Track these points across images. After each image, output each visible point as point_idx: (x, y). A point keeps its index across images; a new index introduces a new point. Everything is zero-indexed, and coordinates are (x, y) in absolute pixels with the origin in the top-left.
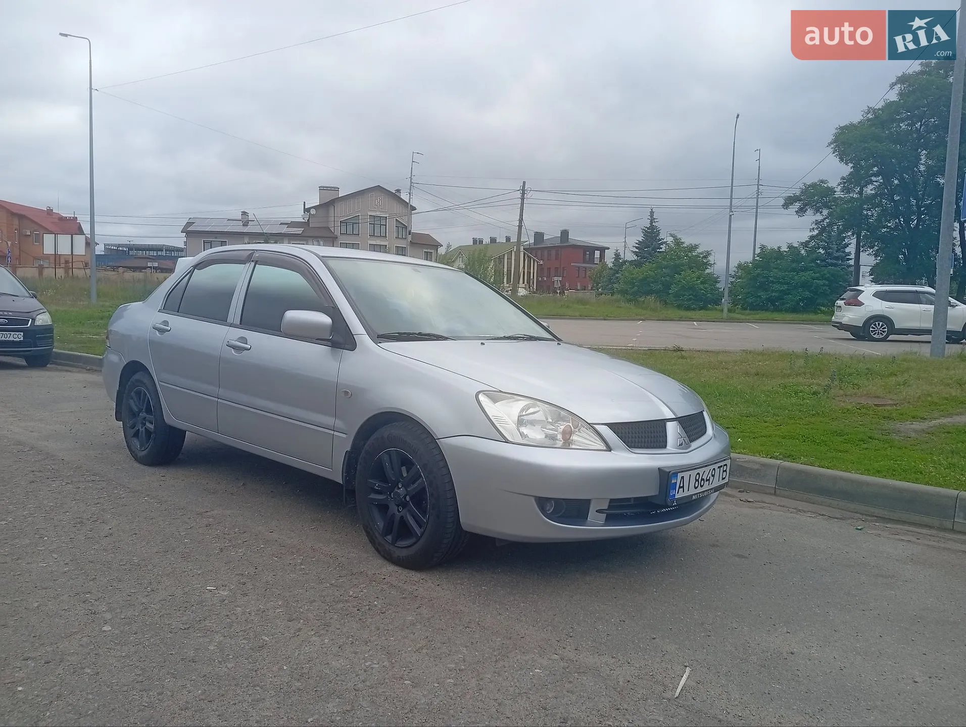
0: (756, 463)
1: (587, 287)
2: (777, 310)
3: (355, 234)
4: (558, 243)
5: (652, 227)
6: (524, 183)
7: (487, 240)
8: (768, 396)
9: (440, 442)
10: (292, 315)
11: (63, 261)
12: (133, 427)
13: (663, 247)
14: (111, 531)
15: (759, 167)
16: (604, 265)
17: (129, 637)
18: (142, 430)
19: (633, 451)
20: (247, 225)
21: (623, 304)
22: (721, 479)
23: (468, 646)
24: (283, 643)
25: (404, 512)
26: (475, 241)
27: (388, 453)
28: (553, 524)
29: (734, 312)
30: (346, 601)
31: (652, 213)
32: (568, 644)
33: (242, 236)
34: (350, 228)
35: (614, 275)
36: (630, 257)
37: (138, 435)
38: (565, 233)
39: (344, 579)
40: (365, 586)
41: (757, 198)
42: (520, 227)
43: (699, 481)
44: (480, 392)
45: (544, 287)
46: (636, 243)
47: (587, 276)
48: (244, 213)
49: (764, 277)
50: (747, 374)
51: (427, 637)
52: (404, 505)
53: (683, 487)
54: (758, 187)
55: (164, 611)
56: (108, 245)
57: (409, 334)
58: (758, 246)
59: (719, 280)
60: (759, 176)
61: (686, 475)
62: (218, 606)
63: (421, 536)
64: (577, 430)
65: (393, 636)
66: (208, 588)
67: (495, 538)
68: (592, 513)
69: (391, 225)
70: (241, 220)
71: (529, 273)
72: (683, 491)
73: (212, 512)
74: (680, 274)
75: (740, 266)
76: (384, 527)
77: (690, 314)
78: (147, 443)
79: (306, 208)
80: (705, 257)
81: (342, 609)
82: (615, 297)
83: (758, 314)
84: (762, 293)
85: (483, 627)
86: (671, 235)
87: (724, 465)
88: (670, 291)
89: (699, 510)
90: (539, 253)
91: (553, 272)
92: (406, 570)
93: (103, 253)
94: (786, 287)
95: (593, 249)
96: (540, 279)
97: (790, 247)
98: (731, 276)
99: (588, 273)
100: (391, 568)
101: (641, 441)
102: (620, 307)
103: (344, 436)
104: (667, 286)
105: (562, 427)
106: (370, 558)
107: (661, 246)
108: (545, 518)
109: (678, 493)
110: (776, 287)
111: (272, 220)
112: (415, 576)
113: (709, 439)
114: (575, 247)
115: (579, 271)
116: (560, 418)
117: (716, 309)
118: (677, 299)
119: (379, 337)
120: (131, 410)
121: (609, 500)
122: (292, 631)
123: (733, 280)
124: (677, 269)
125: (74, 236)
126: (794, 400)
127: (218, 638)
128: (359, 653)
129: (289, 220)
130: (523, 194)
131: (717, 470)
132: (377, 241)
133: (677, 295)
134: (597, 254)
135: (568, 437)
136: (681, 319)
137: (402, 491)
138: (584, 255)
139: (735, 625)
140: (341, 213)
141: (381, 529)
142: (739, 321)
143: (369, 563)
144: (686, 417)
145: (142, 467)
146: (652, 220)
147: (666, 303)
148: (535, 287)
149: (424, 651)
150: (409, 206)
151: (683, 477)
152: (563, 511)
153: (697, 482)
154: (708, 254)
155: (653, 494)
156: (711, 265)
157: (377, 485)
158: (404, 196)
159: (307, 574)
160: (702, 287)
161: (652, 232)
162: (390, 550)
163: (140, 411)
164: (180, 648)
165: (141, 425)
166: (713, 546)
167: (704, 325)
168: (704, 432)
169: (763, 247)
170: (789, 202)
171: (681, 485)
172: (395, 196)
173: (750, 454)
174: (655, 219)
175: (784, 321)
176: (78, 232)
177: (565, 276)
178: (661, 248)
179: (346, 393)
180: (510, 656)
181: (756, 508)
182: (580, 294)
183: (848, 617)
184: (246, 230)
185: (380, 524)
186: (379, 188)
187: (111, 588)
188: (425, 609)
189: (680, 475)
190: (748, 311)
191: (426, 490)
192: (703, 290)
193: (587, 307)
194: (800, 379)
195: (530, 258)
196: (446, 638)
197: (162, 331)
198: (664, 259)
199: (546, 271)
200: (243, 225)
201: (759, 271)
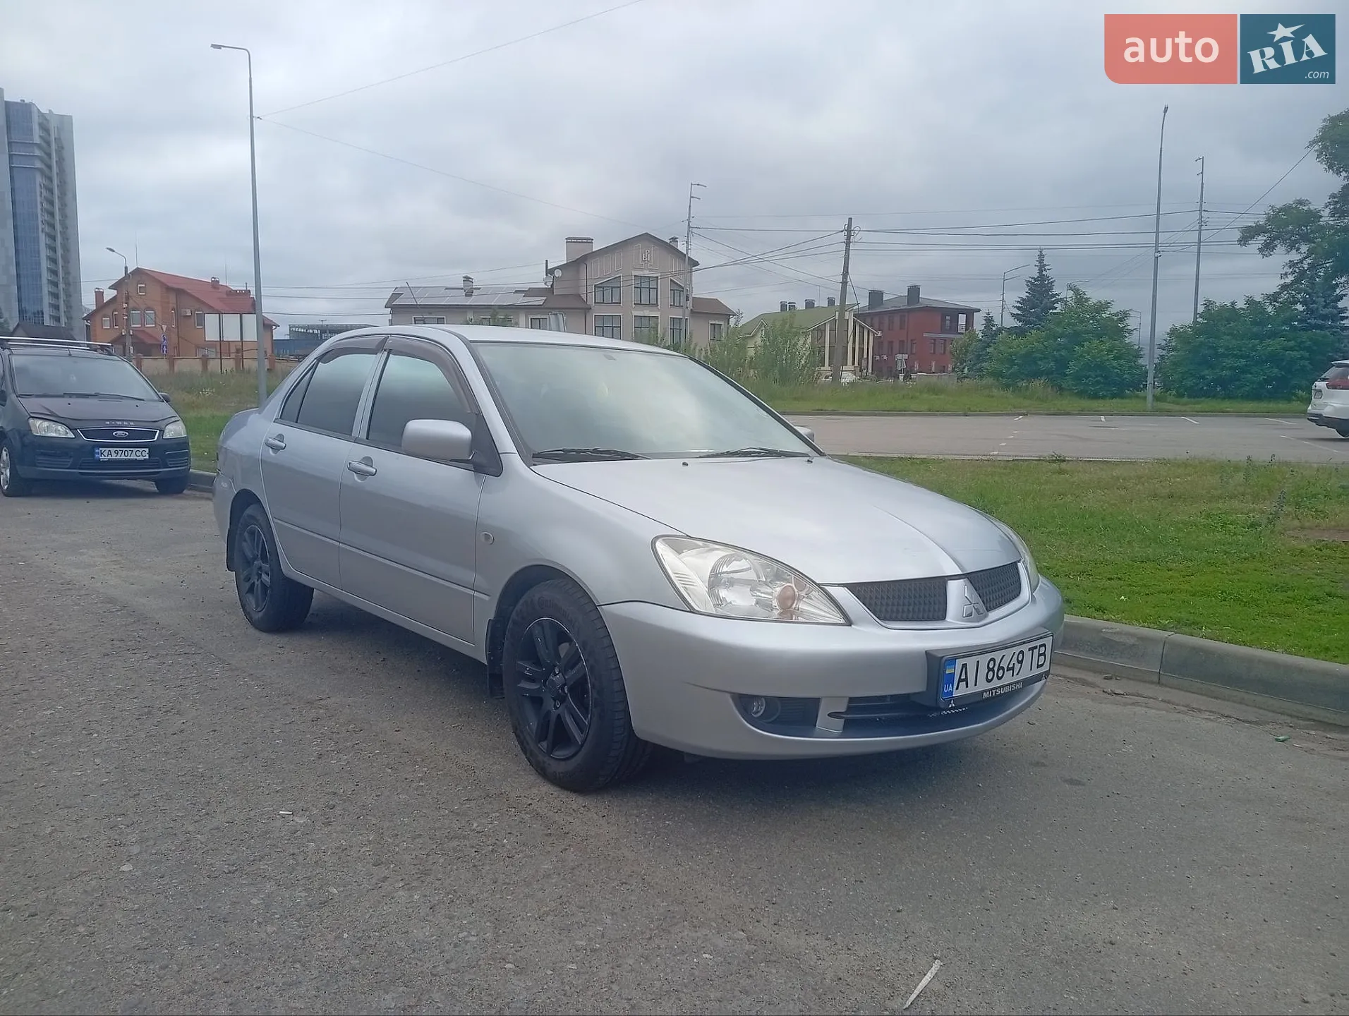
0: (1133, 635)
1: (946, 367)
2: (1230, 397)
3: (614, 303)
4: (903, 305)
5: (1042, 277)
6: (850, 219)
7: (801, 306)
8: (1180, 530)
9: (602, 609)
10: (417, 426)
11: (233, 349)
12: (248, 579)
13: (1059, 306)
14: (183, 726)
15: (1202, 183)
16: (972, 335)
17: (152, 882)
18: (258, 583)
19: (888, 626)
20: (471, 295)
21: (995, 392)
22: (1035, 665)
23: (616, 914)
24: (354, 899)
25: (561, 709)
26: (783, 306)
27: (540, 624)
28: (761, 734)
29: (1165, 401)
30: (464, 837)
31: (1041, 257)
32: (766, 915)
33: (464, 310)
34: (608, 293)
35: (984, 348)
36: (1010, 322)
37: (253, 590)
38: (914, 291)
39: (472, 804)
40: (498, 815)
41: (1200, 230)
42: (844, 283)
43: (994, 670)
44: (657, 538)
45: (884, 369)
46: (1018, 302)
47: (947, 352)
48: (467, 279)
49: (1210, 348)
50: (1155, 496)
51: (561, 897)
52: (563, 699)
53: (966, 680)
54: (1201, 214)
55: (211, 845)
56: (294, 326)
57: (579, 451)
58: (1201, 301)
59: (1142, 353)
60: (1202, 197)
61: (971, 662)
62: (286, 840)
63: (582, 745)
64: (803, 594)
65: (513, 893)
66: (281, 812)
67: (683, 752)
68: (822, 720)
69: (664, 288)
70: (462, 289)
71: (861, 350)
72: (967, 687)
73: (329, 700)
74: (1083, 346)
75: (1173, 332)
76: (537, 728)
77: (1095, 404)
78: (263, 602)
79: (549, 268)
80: (1121, 320)
81: (454, 849)
82: (984, 381)
83: (1199, 403)
84: (1206, 372)
85: (649, 883)
86: (1070, 288)
87: (1041, 646)
88: (1067, 372)
89: (1004, 712)
90: (876, 320)
91: (896, 346)
92: (566, 792)
93: (287, 338)
94: (1243, 361)
95: (954, 312)
96: (878, 358)
97: (1250, 302)
98: (1160, 347)
99: (949, 347)
100: (546, 788)
101: (908, 610)
102: (993, 397)
103: (486, 598)
104: (1062, 364)
105: (778, 589)
106: (521, 773)
107: (1056, 305)
108: (746, 723)
109: (957, 689)
110: (1229, 362)
111: (503, 288)
112: (575, 801)
113: (1024, 604)
114: (929, 310)
115: (934, 344)
116: (778, 577)
117: (1137, 397)
118: (1079, 382)
119: (535, 456)
120: (245, 557)
121: (846, 701)
122: (374, 881)
123: (1164, 352)
124: (1077, 338)
125: (243, 315)
126: (1218, 536)
127: (269, 887)
128: (456, 919)
129: (526, 287)
130: (849, 237)
131: (1028, 655)
132: (645, 311)
133: (1078, 378)
134: (962, 319)
135: (789, 604)
136: (1082, 412)
137: (558, 678)
138: (942, 320)
139: (1033, 893)
140: (596, 273)
141: (534, 732)
142: (1169, 413)
143: (517, 780)
144: (984, 572)
145: (258, 634)
146: (1042, 267)
147: (1061, 389)
148: (870, 371)
149: (549, 918)
150: (687, 258)
151: (965, 666)
152: (778, 714)
153: (991, 673)
154: (1124, 315)
155: (920, 690)
156: (1130, 332)
157: (528, 668)
158: (681, 247)
159: (424, 795)
160: (1115, 363)
161: (1042, 285)
162: (544, 762)
163: (255, 558)
164: (213, 900)
165: (256, 577)
166: (1038, 764)
167: (1117, 420)
168: (1016, 593)
169: (1208, 304)
170: (1248, 235)
171: (963, 677)
172: (669, 247)
173: (1124, 621)
174: (1046, 265)
175: (1239, 414)
176: (251, 310)
177: (914, 351)
178: (1056, 308)
179: (487, 537)
180: (672, 931)
181: (1125, 704)
182: (934, 379)
183: (1219, 886)
184: (469, 301)
185: (534, 724)
186: (647, 237)
187: (153, 809)
188: (573, 853)
189: (959, 663)
190: (1185, 399)
191: (586, 679)
192: (1116, 368)
193: (942, 397)
194: (1236, 504)
195: (862, 327)
196: (588, 899)
197: (276, 449)
198: (1059, 324)
199: (886, 345)
200: (466, 295)
201: (1202, 338)
